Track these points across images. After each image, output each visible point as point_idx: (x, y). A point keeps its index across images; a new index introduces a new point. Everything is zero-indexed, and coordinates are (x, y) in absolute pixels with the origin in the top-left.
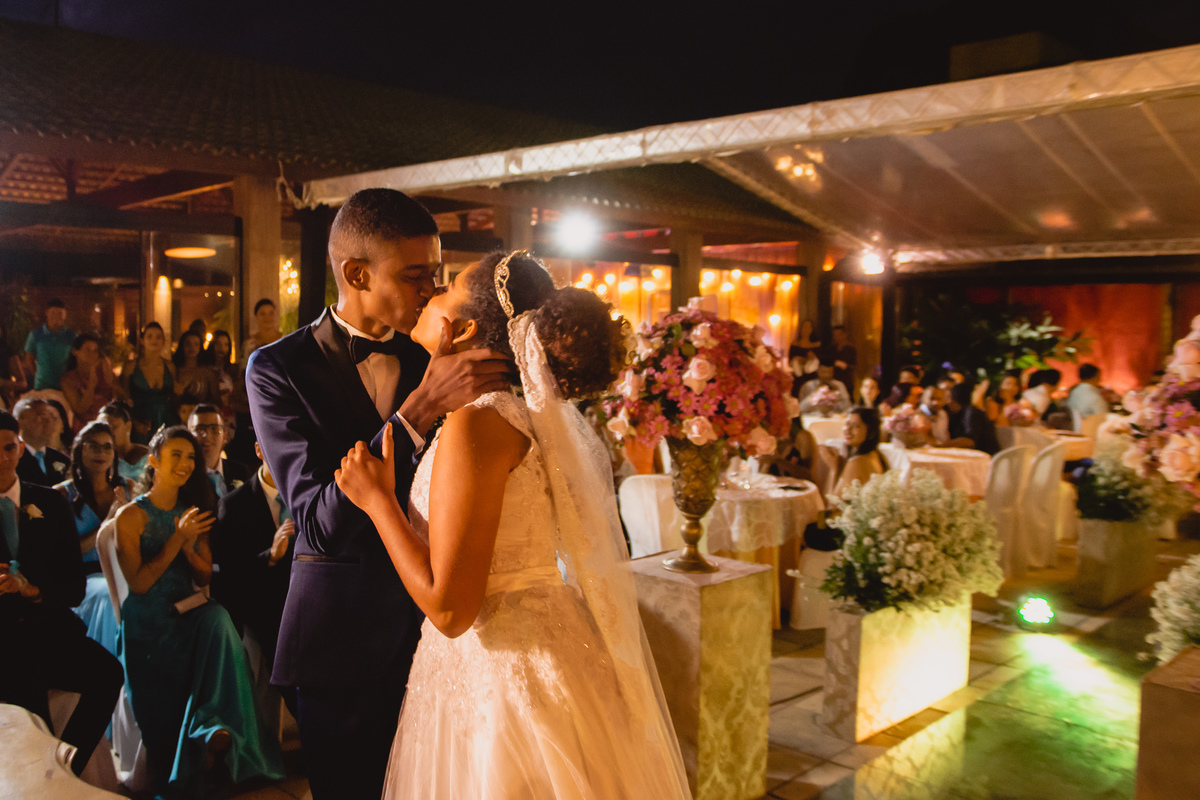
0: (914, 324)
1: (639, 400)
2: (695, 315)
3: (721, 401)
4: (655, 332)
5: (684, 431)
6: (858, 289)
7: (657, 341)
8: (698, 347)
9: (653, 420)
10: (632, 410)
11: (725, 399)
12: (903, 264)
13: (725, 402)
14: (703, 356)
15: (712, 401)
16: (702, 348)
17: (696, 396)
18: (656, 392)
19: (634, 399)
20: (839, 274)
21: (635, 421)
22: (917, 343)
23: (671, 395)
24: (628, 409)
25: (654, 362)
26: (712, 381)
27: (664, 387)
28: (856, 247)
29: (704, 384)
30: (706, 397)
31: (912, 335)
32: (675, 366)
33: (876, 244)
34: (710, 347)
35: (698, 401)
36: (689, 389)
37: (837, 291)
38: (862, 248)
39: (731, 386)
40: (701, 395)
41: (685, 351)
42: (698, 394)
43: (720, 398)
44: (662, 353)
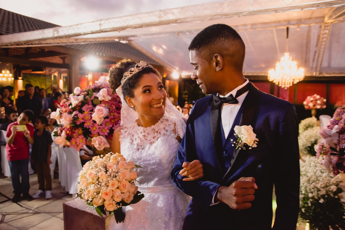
0: (186, 91)
1: (71, 127)
2: (102, 85)
3: (111, 128)
4: (81, 93)
5: (92, 143)
6: (172, 82)
7: (81, 98)
8: (100, 100)
9: (78, 137)
10: (68, 132)
11: (113, 126)
12: (183, 76)
13: (113, 128)
14: (103, 105)
15: (106, 128)
16: (103, 100)
17: (98, 125)
18: (78, 123)
19: (68, 127)
20: (167, 78)
21: (69, 138)
22: (187, 96)
23: (86, 125)
24: (66, 132)
25: (79, 108)
26: (107, 117)
27: (82, 121)
28: (172, 71)
29: (103, 119)
30: (104, 126)
31: (186, 94)
32: (89, 110)
33: (177, 70)
34: (107, 100)
35: (99, 128)
36: (95, 122)
37: (167, 83)
38: (173, 71)
39: (116, 120)
40: (101, 125)
41: (95, 102)
42: (99, 124)
43: (111, 126)
44: (83, 103)
